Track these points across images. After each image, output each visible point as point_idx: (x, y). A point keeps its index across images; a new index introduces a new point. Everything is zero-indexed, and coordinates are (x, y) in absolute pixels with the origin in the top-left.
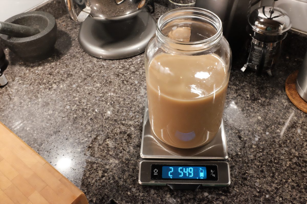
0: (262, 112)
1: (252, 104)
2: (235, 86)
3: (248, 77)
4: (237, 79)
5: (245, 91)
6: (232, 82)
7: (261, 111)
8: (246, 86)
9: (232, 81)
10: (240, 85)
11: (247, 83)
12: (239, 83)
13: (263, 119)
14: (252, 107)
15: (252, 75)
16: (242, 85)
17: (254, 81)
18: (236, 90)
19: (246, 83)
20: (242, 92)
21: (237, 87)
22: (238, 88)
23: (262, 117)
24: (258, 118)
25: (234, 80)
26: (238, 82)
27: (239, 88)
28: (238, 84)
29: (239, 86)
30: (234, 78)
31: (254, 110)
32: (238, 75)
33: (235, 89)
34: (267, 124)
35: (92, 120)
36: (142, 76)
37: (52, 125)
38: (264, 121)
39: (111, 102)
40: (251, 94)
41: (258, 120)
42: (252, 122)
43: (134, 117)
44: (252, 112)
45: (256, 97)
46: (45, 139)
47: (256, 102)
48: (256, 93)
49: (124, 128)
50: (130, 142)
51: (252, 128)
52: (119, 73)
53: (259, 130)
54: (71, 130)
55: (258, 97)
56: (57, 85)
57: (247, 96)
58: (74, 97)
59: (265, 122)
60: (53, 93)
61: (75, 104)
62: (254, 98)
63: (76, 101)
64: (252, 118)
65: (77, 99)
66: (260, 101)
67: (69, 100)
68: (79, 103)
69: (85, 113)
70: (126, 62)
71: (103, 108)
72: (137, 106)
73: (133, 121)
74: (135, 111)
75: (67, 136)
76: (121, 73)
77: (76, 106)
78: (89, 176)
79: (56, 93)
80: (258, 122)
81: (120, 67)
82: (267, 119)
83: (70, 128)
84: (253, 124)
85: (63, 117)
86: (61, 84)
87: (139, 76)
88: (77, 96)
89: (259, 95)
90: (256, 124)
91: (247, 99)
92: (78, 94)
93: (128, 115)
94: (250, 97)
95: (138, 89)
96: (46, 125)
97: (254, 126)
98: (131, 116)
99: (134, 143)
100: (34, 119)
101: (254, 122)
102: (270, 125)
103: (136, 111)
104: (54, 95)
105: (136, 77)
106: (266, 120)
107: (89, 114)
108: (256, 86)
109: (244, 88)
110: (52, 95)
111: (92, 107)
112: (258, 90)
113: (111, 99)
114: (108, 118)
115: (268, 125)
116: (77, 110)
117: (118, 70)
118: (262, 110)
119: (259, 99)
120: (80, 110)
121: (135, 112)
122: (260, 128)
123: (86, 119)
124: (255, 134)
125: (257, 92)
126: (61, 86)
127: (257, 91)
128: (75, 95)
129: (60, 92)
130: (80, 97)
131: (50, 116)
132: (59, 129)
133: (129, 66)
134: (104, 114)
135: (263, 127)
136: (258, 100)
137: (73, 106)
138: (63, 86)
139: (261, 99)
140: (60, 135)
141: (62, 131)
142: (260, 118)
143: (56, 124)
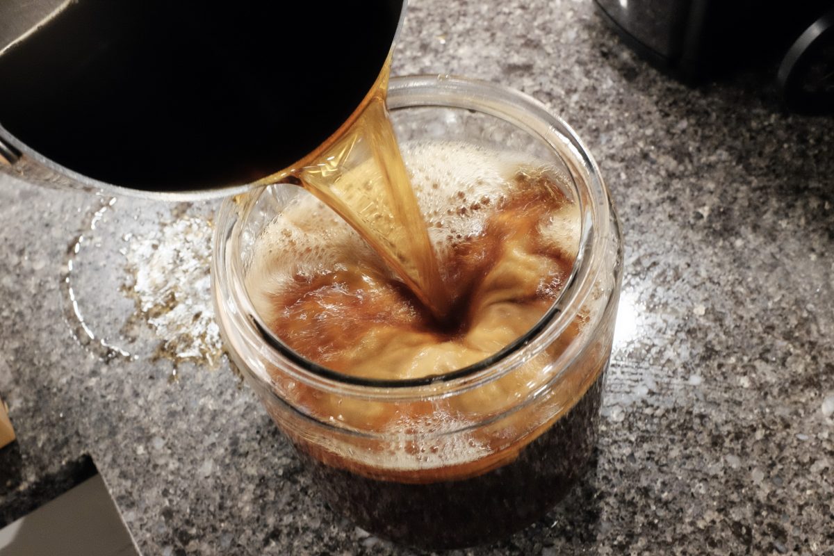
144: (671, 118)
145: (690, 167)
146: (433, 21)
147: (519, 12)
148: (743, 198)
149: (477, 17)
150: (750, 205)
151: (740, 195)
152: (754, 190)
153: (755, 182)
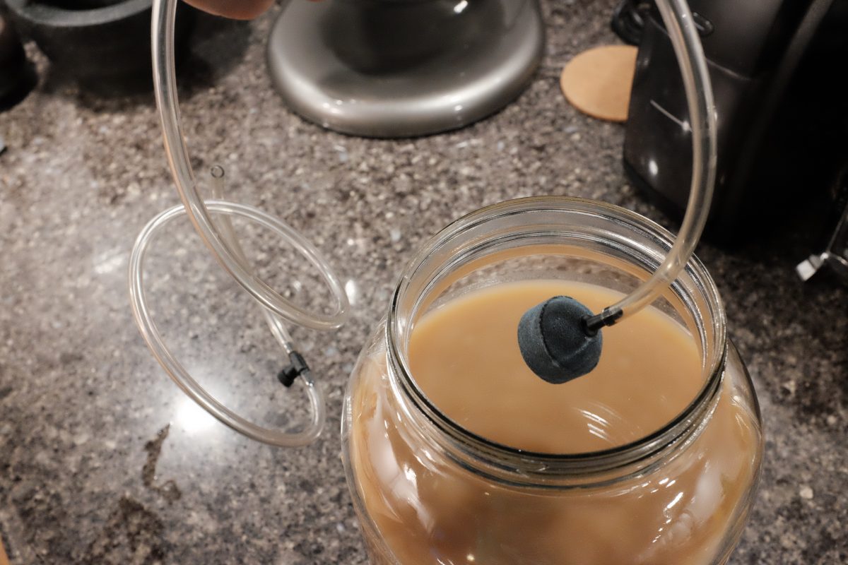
0: (826, 471)
1: (797, 423)
2: (752, 331)
3: (818, 304)
4: (771, 306)
5: (782, 363)
6: (744, 312)
7: (824, 463)
8: (797, 340)
9: (746, 308)
10: (772, 333)
11: (805, 328)
12: (773, 323)
13: (821, 502)
14: (788, 437)
15: (836, 300)
16: (780, 333)
17: (834, 329)
18: (751, 349)
19: (799, 329)
20: (770, 365)
21: (758, 335)
22: (760, 341)
23: (816, 494)
24: (797, 493)
25: (755, 305)
26: (771, 318)
27: (764, 343)
28: (765, 328)
29: (768, 335)
30: (760, 299)
31: (795, 452)
32: (781, 289)
33: (746, 344)
34: (830, 529)
35: (196, 344)
36: (422, 217)
37: (70, 329)
38: (819, 512)
39: (282, 289)
40: (804, 383)
41: (798, 502)
42: (769, 505)
43: (337, 367)
44: (784, 460)
45: (822, 398)
46: (29, 375)
47: (813, 420)
48: (826, 381)
49: (285, 401)
50: (285, 464)
51: (759, 531)
52: (353, 188)
53: (784, 550)
54: (117, 365)
55: (829, 401)
56: (143, 191)
57: (787, 385)
58: (178, 245)
59: (824, 521)
60: (119, 216)
61: (170, 269)
62: (813, 401)
63: (176, 259)
64: (776, 488)
65: (181, 252)
66: (832, 420)
67: (157, 250)
68: (184, 269)
69: (184, 312)
70: (390, 150)
71: (249, 306)
72: (362, 327)
73: (327, 381)
74: (350, 344)
75: (95, 380)
76: (357, 191)
77: (167, 277)
78: (101, 556)
79: (127, 216)
80: (795, 513)
81: (364, 166)
82: (837, 507)
83: (117, 354)
84: (770, 516)
85: (112, 310)
86: (156, 188)
87: (415, 213)
88: (187, 242)
89: (839, 393)
90: (782, 515)
91: (781, 396)
92: (193, 236)
93: (321, 354)
94: (797, 391)
95: (392, 264)
96: (50, 325)
97: (772, 523)
98: (329, 362)
99: (298, 468)
100: (26, 296)
101: (778, 505)
102: (840, 539)
103: (352, 348)
104: (118, 224)
105: (403, 215)
106: (833, 510)
107: (196, 320)
108: (835, 351)
109: (785, 349)
110: (112, 220)
111: (216, 295)
112: (839, 368)
113: (287, 280)
114: (249, 350)
115: (835, 536)
116: (164, 293)
117: (354, 174)
118: (830, 461)
119: (831, 412)
120: (174, 298)
121: (346, 350)
122: (793, 538)
123: (178, 335)
124: (764, 561)
125: (830, 379)
126: (154, 197)
127: (833, 374)
128: (180, 237)
129: (140, 216)
130: (194, 248)
131: (76, 296)
132: (84, 349)
133: (396, 168)
134: (244, 331)
135: (808, 539)
136: (824, 415)
137: (160, 276)
138: (159, 195)
139: (842, 413)
140: (75, 373)
141: (88, 357)
142: (807, 493)
143: (82, 329)
144: (740, 291)
145: (768, 341)
146: (493, 190)
147: (576, 184)
148: (826, 373)
149: (537, 188)
150: (834, 381)
151: (822, 370)
152: (835, 364)
153: (834, 357)
